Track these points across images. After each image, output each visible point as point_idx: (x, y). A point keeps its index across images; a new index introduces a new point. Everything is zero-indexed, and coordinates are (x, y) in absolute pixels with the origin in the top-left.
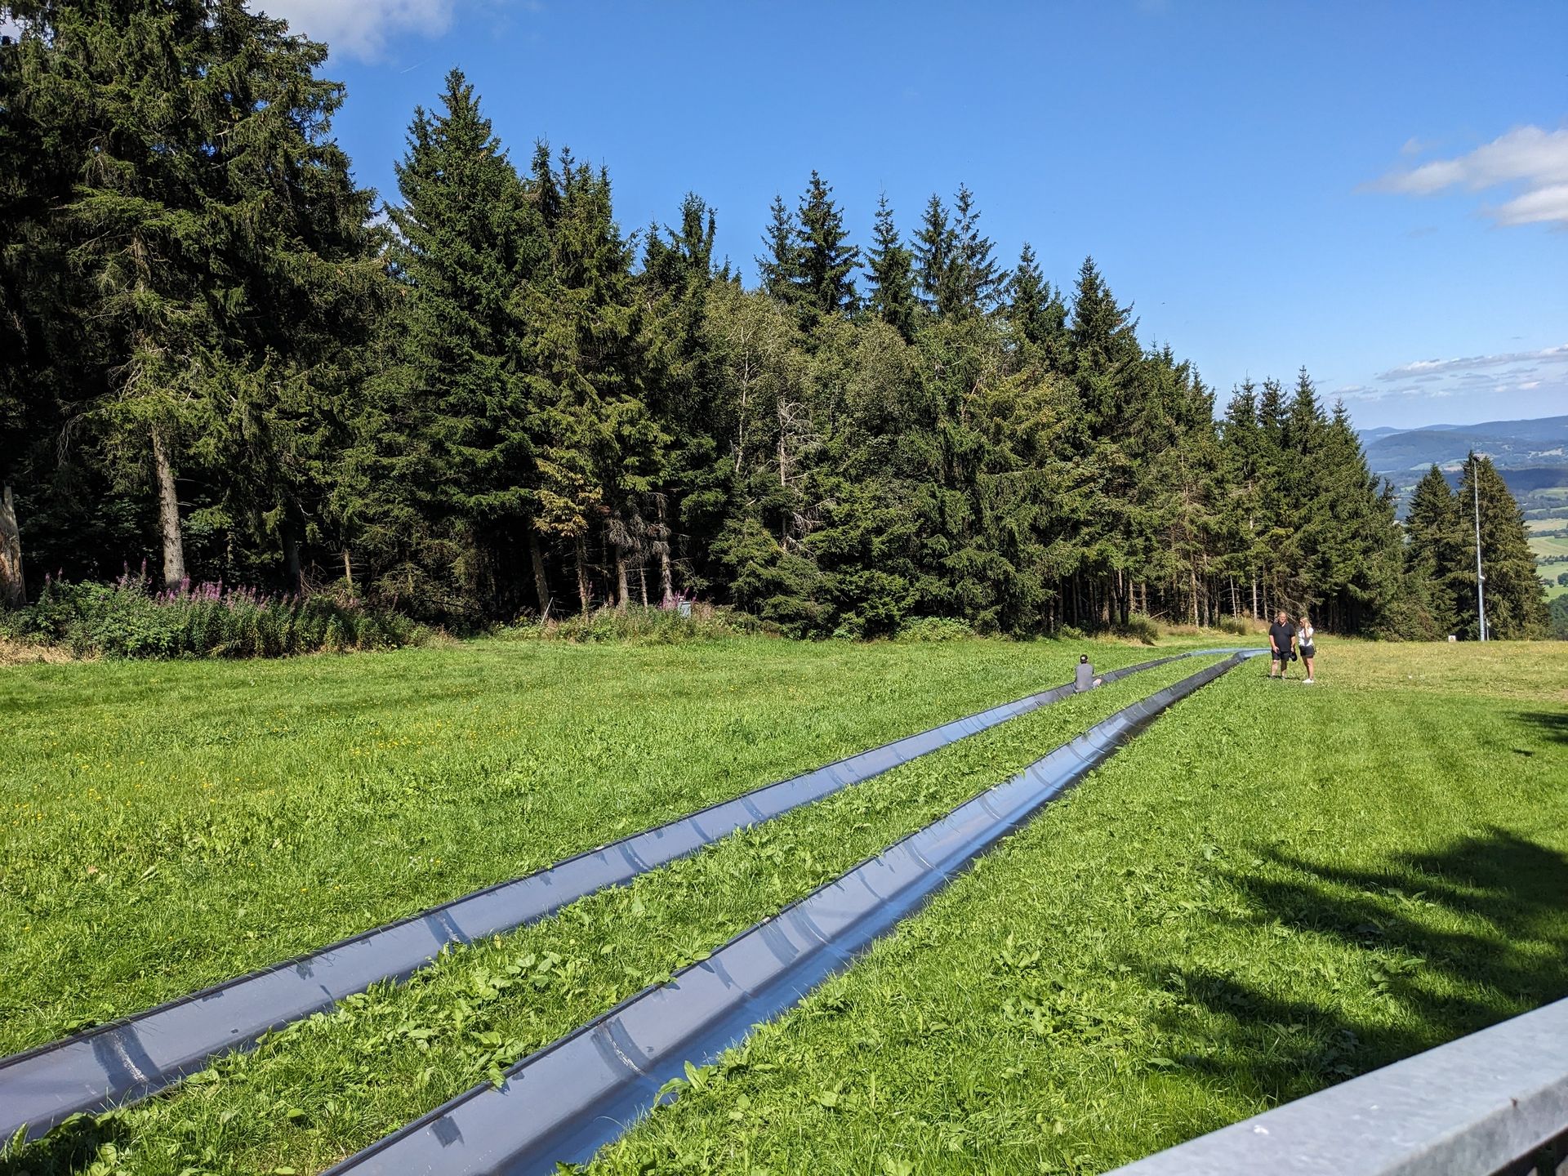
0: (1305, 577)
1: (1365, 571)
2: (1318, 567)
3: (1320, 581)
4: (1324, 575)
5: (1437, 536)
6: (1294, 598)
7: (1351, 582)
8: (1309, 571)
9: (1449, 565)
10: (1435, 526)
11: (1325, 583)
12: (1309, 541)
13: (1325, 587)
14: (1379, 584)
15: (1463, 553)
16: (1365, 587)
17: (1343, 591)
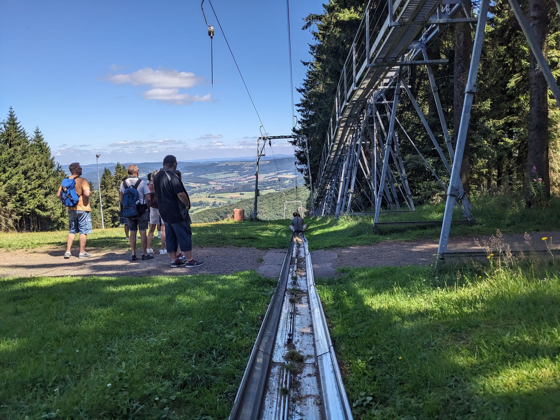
0: (10, 206)
1: (44, 203)
2: (18, 201)
3: (20, 208)
4: (21, 205)
5: (106, 194)
6: (6, 217)
7: (37, 208)
8: (13, 203)
9: (110, 204)
10: (105, 190)
11: (23, 208)
12: (11, 188)
13: (22, 210)
14: (52, 209)
15: (114, 200)
16: (45, 210)
17: (33, 212)
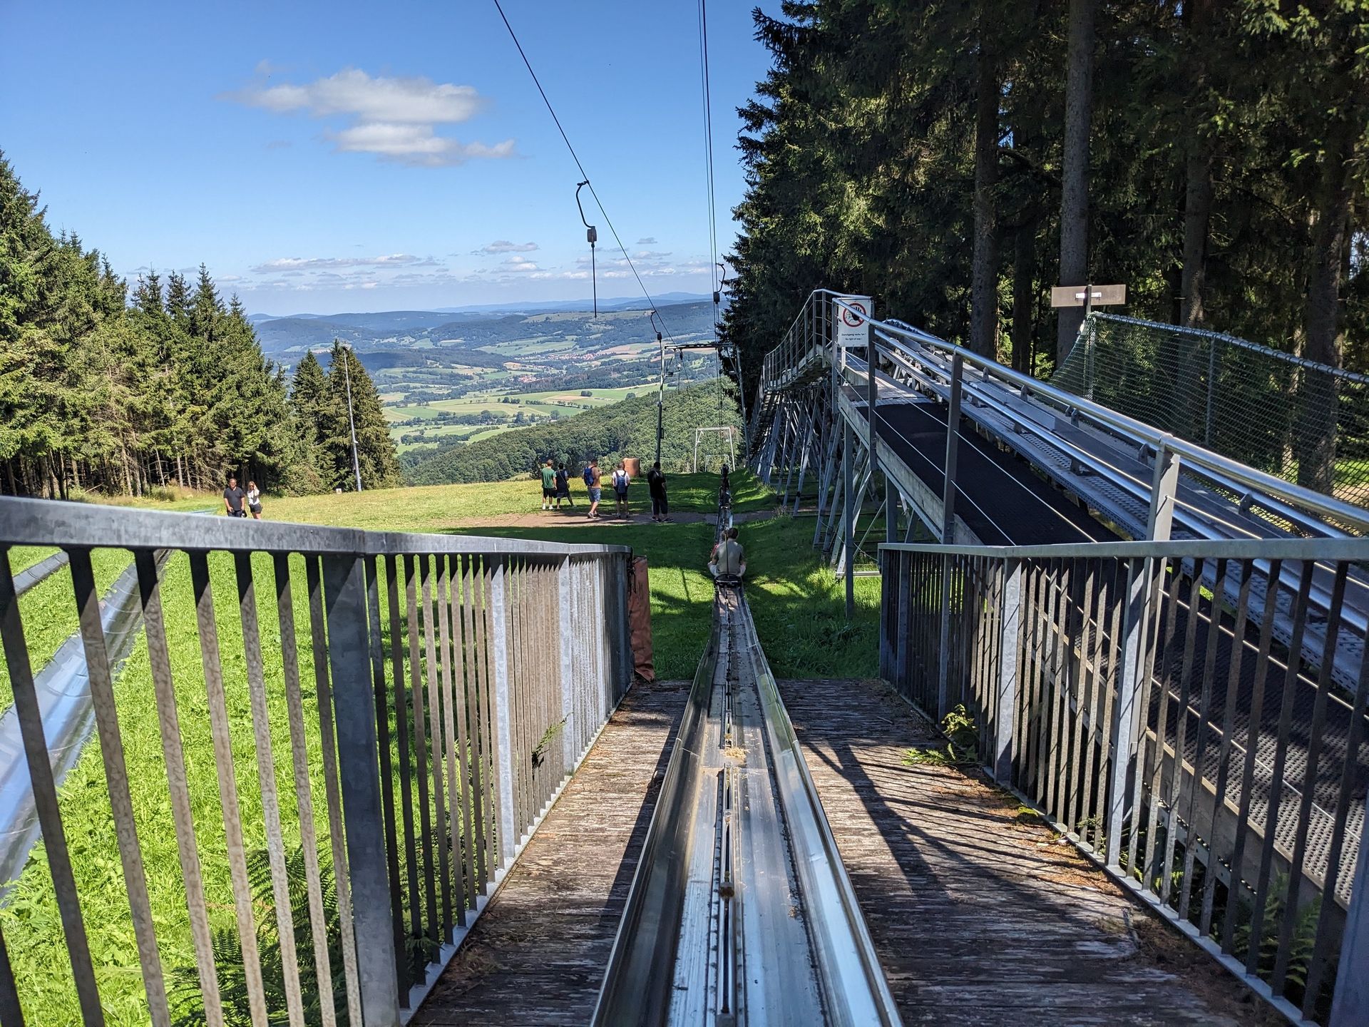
0: (220, 448)
1: (269, 440)
2: (231, 438)
3: (233, 450)
4: (236, 445)
5: (316, 409)
6: (213, 466)
7: (258, 450)
8: (224, 442)
9: (328, 432)
10: (314, 401)
11: (238, 452)
12: (221, 416)
13: (237, 455)
14: (281, 451)
15: (337, 422)
16: (270, 454)
17: (253, 457)
